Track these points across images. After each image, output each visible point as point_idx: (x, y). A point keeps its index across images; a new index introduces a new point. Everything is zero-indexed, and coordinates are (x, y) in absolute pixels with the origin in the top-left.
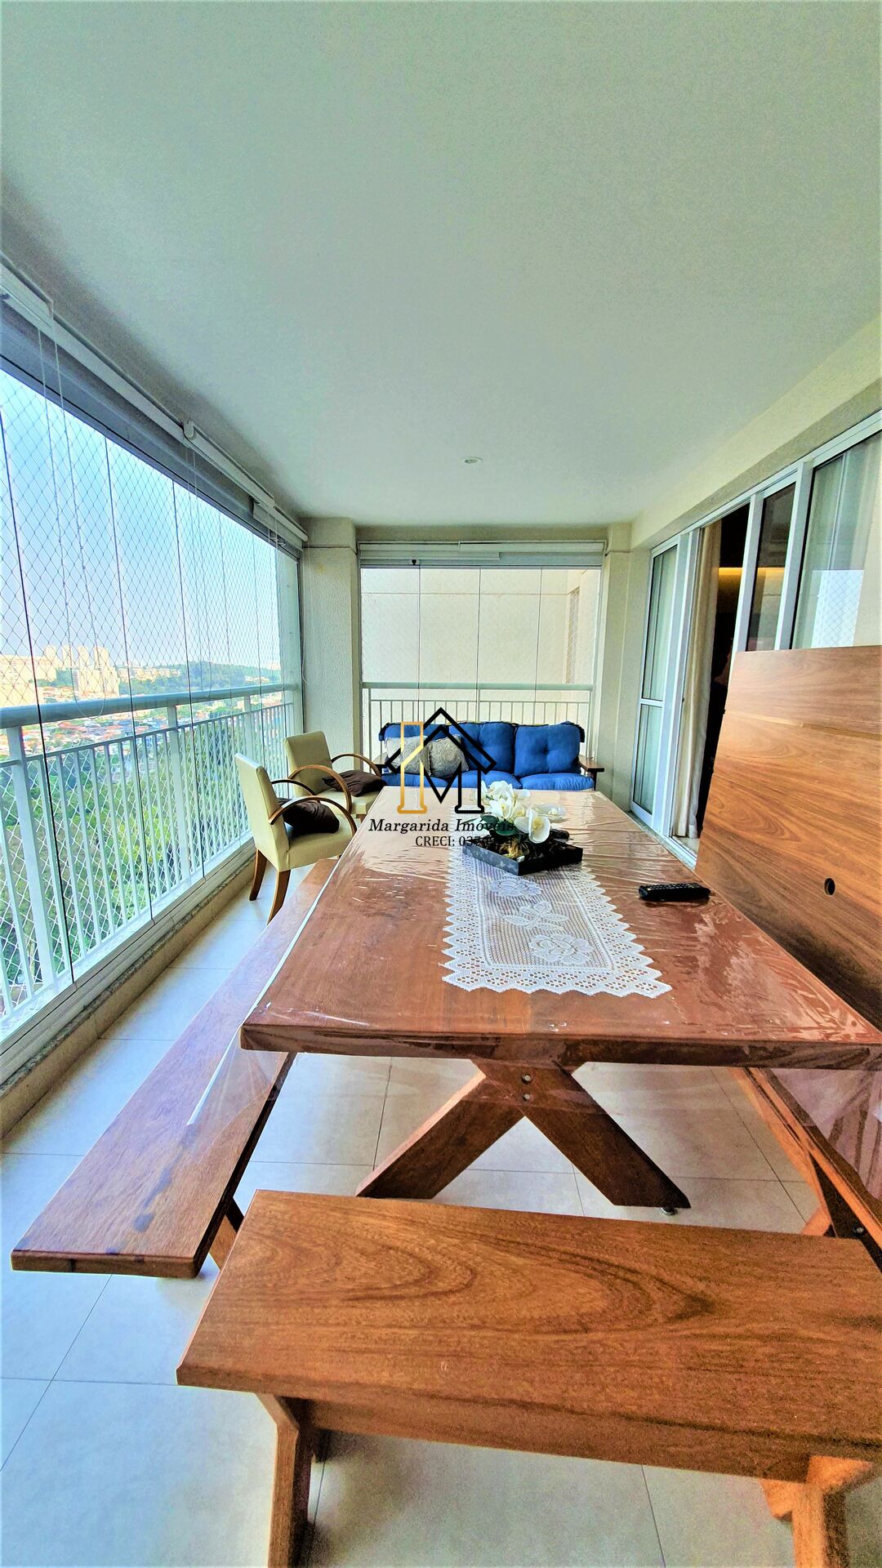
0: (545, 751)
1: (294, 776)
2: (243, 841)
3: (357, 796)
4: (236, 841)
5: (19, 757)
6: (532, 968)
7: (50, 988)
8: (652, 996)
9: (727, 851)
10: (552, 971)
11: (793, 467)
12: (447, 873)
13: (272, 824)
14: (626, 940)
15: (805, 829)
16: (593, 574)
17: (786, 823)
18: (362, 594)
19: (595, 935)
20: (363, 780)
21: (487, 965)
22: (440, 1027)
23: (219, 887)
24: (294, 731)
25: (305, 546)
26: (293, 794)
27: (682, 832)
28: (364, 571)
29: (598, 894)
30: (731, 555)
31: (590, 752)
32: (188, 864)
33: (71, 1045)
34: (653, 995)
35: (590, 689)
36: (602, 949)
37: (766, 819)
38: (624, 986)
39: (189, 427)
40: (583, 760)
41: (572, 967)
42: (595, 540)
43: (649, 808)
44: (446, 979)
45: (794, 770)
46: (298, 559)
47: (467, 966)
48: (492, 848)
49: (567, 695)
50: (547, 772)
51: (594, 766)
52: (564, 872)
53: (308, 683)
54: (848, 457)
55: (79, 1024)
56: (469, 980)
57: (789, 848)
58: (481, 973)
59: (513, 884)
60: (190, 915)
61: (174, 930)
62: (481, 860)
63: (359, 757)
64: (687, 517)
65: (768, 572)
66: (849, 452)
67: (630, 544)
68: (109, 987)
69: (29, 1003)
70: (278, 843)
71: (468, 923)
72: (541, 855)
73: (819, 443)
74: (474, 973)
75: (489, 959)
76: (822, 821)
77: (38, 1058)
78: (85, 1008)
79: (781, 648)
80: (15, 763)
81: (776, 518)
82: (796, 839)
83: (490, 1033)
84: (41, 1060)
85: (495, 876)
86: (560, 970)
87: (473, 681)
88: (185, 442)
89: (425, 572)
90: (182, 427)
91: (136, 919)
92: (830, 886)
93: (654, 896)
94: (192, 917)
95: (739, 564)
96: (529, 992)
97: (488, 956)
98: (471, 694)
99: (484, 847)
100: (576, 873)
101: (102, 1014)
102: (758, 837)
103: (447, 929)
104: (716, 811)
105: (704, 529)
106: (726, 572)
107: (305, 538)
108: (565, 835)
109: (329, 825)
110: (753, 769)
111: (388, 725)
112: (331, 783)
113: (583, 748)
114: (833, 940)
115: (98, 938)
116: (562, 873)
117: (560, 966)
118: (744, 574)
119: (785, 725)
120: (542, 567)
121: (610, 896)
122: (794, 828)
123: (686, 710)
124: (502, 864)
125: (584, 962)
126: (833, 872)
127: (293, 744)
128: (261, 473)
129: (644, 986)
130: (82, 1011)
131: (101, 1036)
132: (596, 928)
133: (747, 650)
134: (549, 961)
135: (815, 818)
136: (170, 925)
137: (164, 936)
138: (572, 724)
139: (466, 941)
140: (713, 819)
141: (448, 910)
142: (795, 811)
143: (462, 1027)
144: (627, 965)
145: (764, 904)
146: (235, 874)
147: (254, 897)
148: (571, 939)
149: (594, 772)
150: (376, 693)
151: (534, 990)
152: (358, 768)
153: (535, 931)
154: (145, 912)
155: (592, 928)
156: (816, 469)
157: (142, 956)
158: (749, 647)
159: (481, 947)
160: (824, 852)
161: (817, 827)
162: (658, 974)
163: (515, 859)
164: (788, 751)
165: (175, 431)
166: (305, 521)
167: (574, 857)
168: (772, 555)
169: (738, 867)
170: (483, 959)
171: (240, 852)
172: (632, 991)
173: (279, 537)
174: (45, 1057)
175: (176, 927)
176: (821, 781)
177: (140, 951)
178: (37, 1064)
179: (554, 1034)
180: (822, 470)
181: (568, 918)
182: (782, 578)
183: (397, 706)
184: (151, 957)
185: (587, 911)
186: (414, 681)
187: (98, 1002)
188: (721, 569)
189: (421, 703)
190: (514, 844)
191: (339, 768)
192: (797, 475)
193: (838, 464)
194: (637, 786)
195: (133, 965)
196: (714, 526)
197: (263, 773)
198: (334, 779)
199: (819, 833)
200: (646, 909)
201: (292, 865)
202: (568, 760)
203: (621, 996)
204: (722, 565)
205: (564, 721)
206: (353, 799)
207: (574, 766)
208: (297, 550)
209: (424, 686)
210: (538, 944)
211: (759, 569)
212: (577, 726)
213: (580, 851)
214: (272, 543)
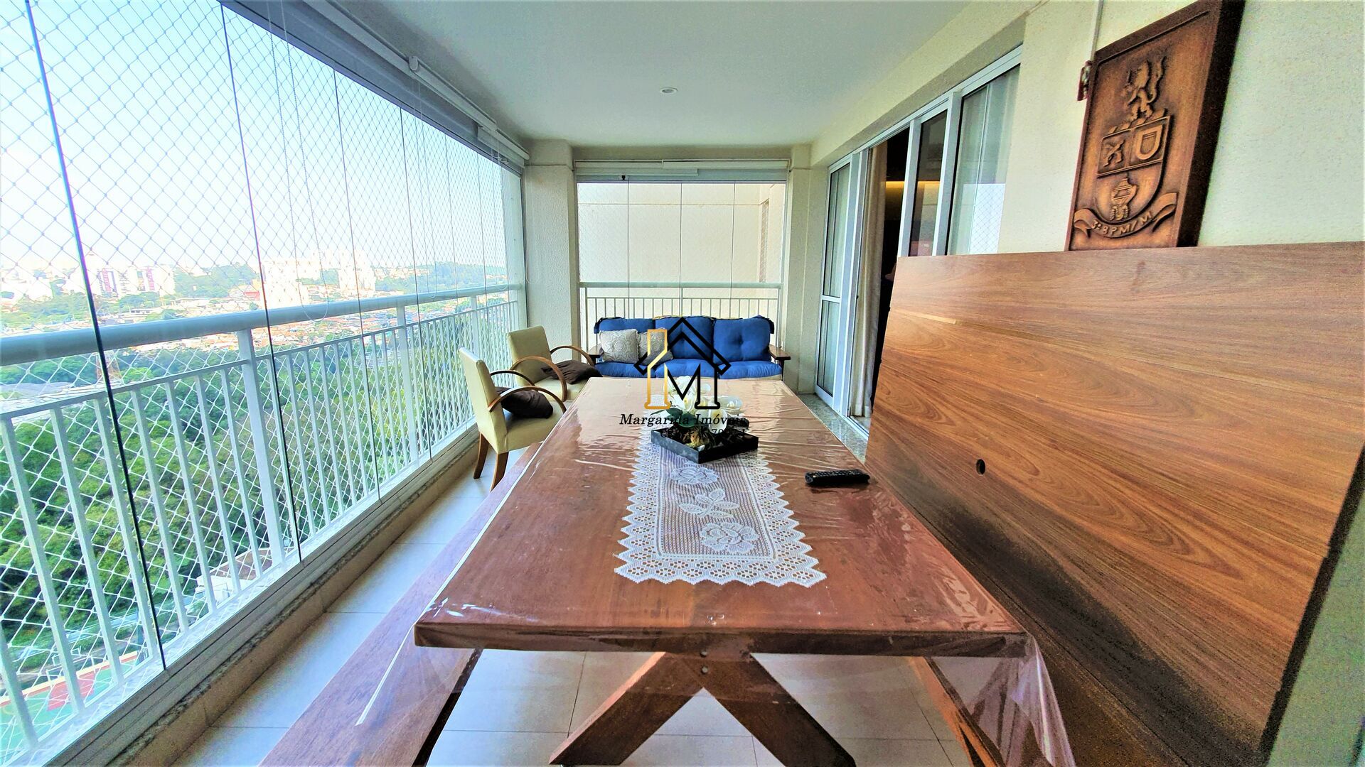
0: (739, 341)
1: (515, 367)
2: (469, 425)
3: (572, 383)
4: (462, 425)
5: (248, 357)
6: (699, 558)
7: (279, 566)
8: (807, 586)
9: (892, 432)
10: (718, 561)
11: (943, 98)
12: (634, 462)
13: (491, 411)
14: (790, 528)
15: (959, 415)
16: (779, 189)
17: (943, 409)
18: (579, 205)
19: (762, 522)
20: (578, 370)
21: (657, 554)
22: (605, 622)
23: (445, 467)
24: (518, 325)
25: (527, 164)
26: (514, 383)
27: (858, 412)
28: (581, 186)
29: (769, 481)
30: (896, 171)
31: (780, 343)
32: (416, 447)
33: (297, 620)
34: (807, 584)
35: (779, 287)
36: (766, 536)
37: (926, 405)
38: (783, 575)
39: (414, 61)
40: (773, 350)
41: (737, 556)
42: (779, 159)
43: (830, 391)
44: (618, 570)
45: (949, 362)
46: (521, 176)
47: (640, 556)
48: (677, 438)
49: (760, 293)
50: (741, 360)
51: (783, 355)
52: (741, 460)
53: (530, 283)
54: (991, 88)
55: (305, 600)
56: (639, 571)
57: (946, 432)
58: (652, 564)
59: (693, 472)
60: (417, 494)
61: (400, 509)
62: (666, 448)
63: (576, 349)
64: (856, 140)
65: (927, 185)
66: (992, 84)
67: (809, 162)
68: (336, 564)
69: (257, 581)
70: (497, 428)
71: (646, 512)
72: (721, 444)
73: (966, 76)
74: (644, 563)
75: (661, 549)
76: (973, 408)
77: (264, 633)
78: (312, 584)
79: (938, 254)
80: (245, 362)
81: (932, 140)
82: (951, 423)
83: (651, 628)
84: (266, 636)
85: (677, 463)
86: (726, 559)
87: (676, 281)
88: (410, 74)
89: (634, 186)
90: (407, 60)
91: (366, 499)
92: (981, 466)
93: (821, 482)
94: (419, 496)
95: (903, 179)
96: (693, 583)
97: (660, 546)
98: (675, 292)
99: (669, 437)
100: (752, 460)
101: (329, 588)
102: (918, 420)
103: (626, 519)
104: (884, 396)
105: (872, 149)
106: (891, 185)
107: (527, 157)
108: (745, 423)
109: (545, 412)
110: (915, 361)
111: (602, 319)
112: (548, 373)
113: (773, 337)
114: (986, 516)
115: (327, 520)
116: (739, 460)
117: (726, 556)
118: (906, 186)
119: (940, 322)
120: (735, 181)
121: (780, 483)
122: (949, 413)
123: (860, 305)
124: (684, 453)
125: (748, 550)
126: (984, 454)
127: (516, 339)
128: (483, 100)
129: (801, 575)
130: (309, 588)
131: (328, 609)
132: (763, 515)
133: (909, 255)
134: (716, 550)
135: (968, 406)
136: (398, 503)
137: (390, 515)
138: (763, 318)
139: (642, 530)
140: (880, 402)
141: (630, 499)
142: (949, 398)
143: (626, 621)
144: (788, 553)
145: (925, 481)
146: (460, 456)
147: (477, 476)
148: (739, 527)
149: (782, 360)
150: (592, 292)
151: (698, 581)
152: (576, 359)
153: (709, 519)
154: (373, 493)
155: (759, 516)
156: (964, 99)
157: (369, 534)
158: (912, 252)
159: (655, 537)
160: (975, 435)
161: (969, 413)
162: (816, 561)
163: (696, 448)
164: (944, 346)
165: (401, 65)
166: (527, 143)
167: (751, 445)
168: (929, 169)
169: (903, 447)
170: (655, 550)
171: (467, 433)
172: (790, 580)
173: (502, 156)
174: (270, 633)
175: (403, 506)
176: (972, 372)
177: (368, 529)
178: (261, 639)
179: (712, 628)
180: (970, 100)
181: (738, 506)
182: (938, 189)
183: (610, 302)
184: (377, 534)
185: (757, 498)
186: (624, 280)
187: (324, 579)
188: (888, 183)
189: (631, 300)
190: (696, 434)
191: (557, 358)
192: (947, 103)
193: (982, 94)
194: (820, 371)
195: (360, 542)
196: (880, 147)
197: (482, 366)
198: (551, 369)
199: (970, 418)
200: (811, 494)
201: (510, 448)
202: (760, 350)
203: (778, 585)
204: (889, 179)
205: (756, 315)
206: (569, 386)
207: (765, 355)
208: (520, 168)
209: (634, 286)
210: (708, 533)
211: (919, 182)
212: (767, 319)
213: (755, 440)
214: (496, 160)
